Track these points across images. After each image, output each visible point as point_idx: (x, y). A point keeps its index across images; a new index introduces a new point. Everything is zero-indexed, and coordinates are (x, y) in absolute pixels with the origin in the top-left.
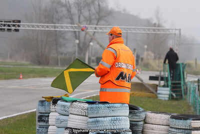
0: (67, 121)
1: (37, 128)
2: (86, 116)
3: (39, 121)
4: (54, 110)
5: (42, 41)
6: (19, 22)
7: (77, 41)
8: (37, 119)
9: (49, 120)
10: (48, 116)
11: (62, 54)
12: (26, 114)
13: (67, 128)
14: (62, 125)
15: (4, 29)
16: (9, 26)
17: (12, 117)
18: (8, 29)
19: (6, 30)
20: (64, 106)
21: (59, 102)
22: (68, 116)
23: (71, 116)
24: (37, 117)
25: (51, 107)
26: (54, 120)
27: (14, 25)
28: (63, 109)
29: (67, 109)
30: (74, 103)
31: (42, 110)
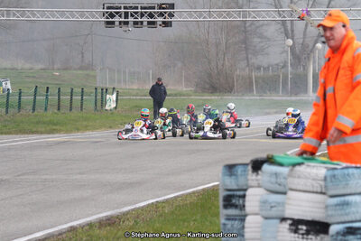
0: (283, 204)
1: (223, 221)
2: (321, 193)
3: (226, 207)
4: (255, 183)
5: (217, 45)
6: (172, 6)
7: (290, 42)
8: (221, 203)
9: (247, 204)
10: (244, 196)
11: (259, 68)
12: (194, 193)
13: (283, 219)
14: (274, 212)
15: (142, 22)
16: (151, 15)
17: (167, 201)
18: (149, 23)
19: (145, 23)
20: (276, 175)
21: (266, 167)
22: (285, 193)
23: (290, 194)
24: (221, 199)
25: (249, 177)
26: (257, 204)
27: (161, 15)
28: (273, 180)
29: (282, 180)
30: (297, 168)
31: (231, 183)
